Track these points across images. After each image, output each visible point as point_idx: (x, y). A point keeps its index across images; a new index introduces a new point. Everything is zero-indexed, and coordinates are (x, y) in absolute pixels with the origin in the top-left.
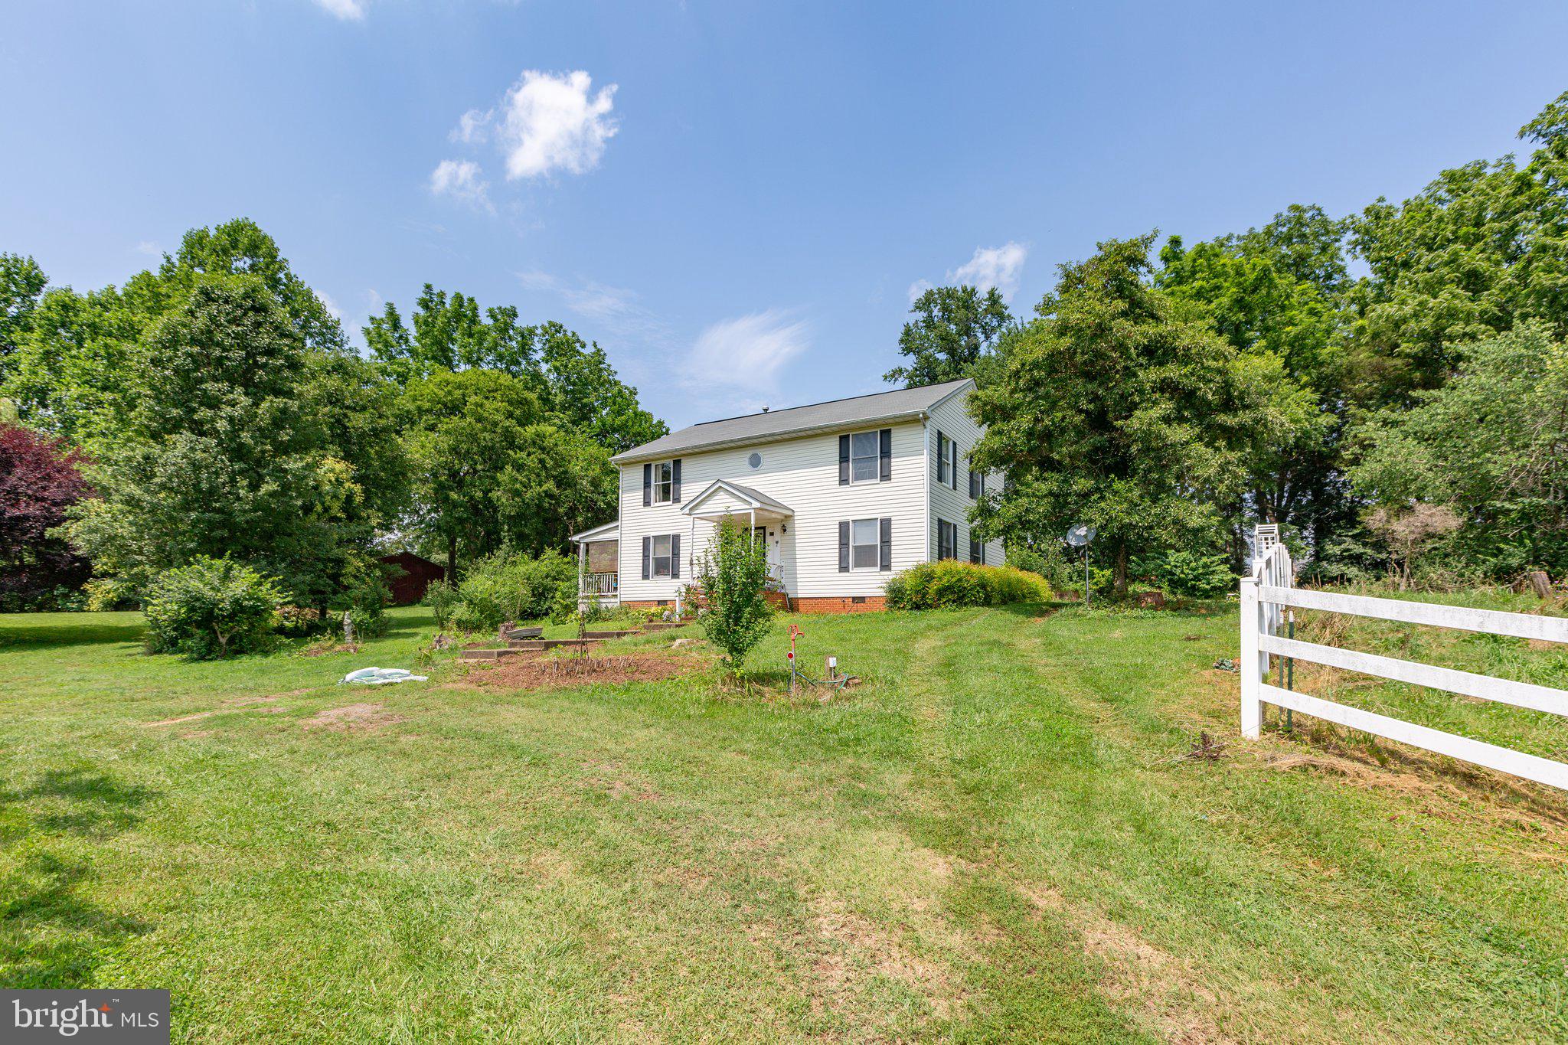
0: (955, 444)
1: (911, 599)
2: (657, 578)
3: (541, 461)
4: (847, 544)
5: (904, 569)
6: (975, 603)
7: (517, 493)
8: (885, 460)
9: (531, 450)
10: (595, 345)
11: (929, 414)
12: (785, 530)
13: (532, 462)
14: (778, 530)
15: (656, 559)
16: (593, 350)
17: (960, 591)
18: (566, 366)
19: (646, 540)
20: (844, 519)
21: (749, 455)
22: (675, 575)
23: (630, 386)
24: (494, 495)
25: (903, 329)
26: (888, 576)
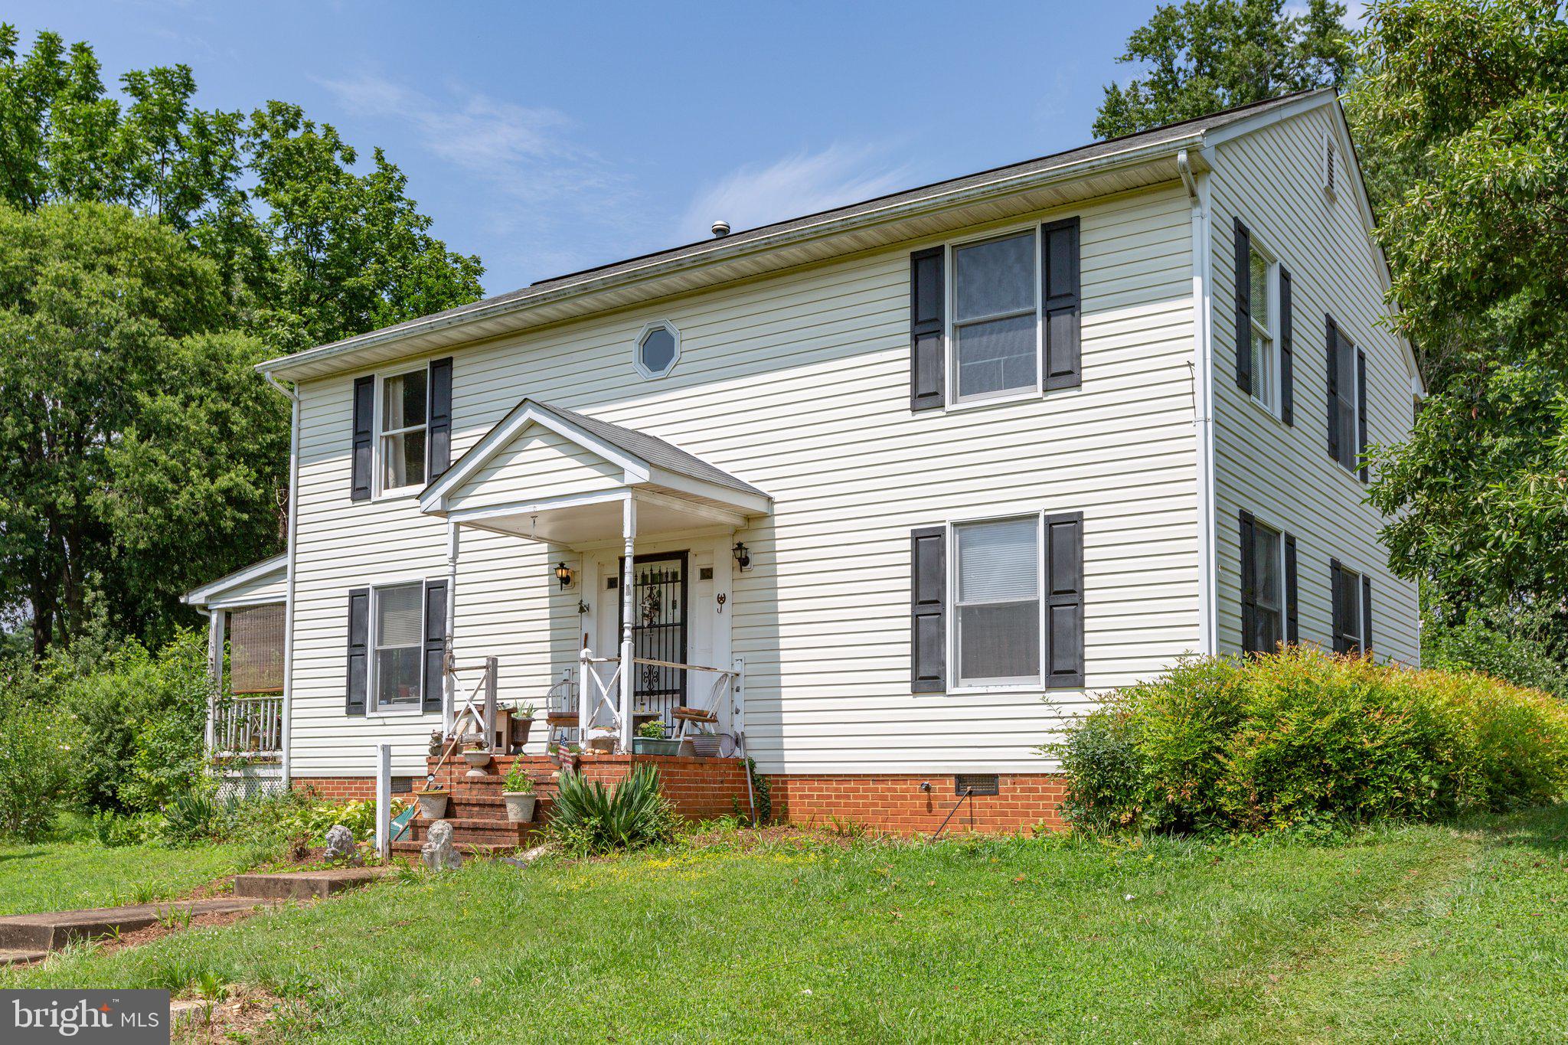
0: (1285, 277)
1: (1159, 795)
2: (386, 711)
3: (220, 419)
4: (939, 601)
5: (1130, 680)
6: (1407, 812)
7: (155, 496)
8: (1061, 321)
9: (197, 391)
10: (379, 156)
11: (1209, 155)
12: (744, 562)
13: (197, 421)
14: (722, 560)
15: (385, 656)
16: (374, 168)
17: (1346, 766)
18: (303, 204)
19: (357, 598)
20: (926, 519)
21: (639, 335)
22: (432, 704)
23: (466, 255)
24: (96, 500)
25: (1102, 101)
26: (1076, 705)
